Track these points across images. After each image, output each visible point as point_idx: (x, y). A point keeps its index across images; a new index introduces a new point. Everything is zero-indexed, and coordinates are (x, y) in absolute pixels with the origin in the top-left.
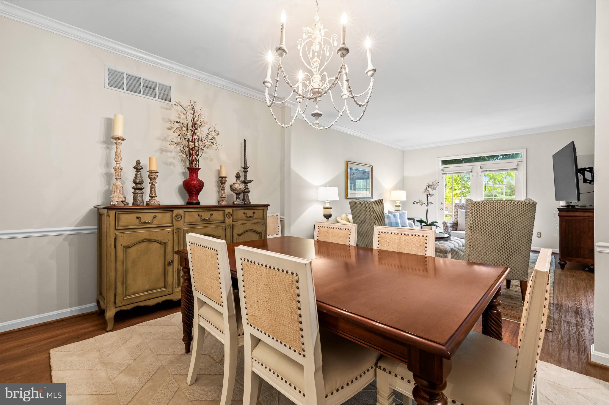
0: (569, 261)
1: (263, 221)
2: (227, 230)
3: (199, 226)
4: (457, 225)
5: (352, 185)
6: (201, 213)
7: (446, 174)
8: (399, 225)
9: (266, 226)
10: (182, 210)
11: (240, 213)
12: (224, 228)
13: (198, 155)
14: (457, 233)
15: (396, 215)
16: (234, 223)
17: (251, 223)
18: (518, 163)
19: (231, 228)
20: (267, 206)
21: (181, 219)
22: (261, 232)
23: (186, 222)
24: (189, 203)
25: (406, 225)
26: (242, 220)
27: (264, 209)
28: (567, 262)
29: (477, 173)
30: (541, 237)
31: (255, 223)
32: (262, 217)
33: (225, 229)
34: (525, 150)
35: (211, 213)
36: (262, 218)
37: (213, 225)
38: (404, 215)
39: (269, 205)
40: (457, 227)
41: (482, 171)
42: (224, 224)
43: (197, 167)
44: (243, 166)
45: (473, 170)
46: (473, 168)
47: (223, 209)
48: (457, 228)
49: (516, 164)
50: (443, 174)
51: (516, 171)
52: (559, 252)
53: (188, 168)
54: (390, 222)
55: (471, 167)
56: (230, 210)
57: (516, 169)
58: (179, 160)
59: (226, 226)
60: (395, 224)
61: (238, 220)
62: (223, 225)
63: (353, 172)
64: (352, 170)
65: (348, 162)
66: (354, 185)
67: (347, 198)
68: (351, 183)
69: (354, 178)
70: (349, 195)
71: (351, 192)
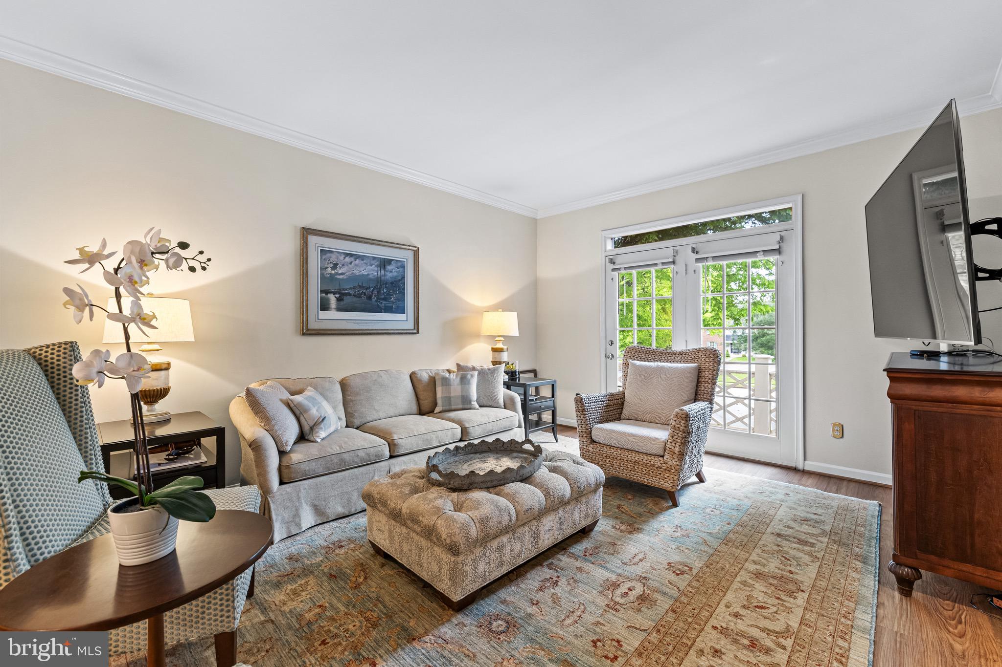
0: (930, 569)
4: (623, 404)
7: (619, 269)
8: (470, 402)
14: (607, 430)
15: (469, 376)
18: (783, 234)
25: (496, 401)
28: (923, 572)
29: (686, 265)
30: (842, 437)
34: (800, 198)
38: (493, 376)
40: (622, 408)
41: (698, 260)
45: (678, 259)
46: (677, 252)
48: (621, 413)
49: (777, 237)
50: (613, 270)
51: (778, 256)
52: (890, 483)
54: (446, 397)
55: (670, 252)
57: (779, 251)
60: (460, 401)
63: (333, 258)
64: (329, 255)
65: (306, 232)
66: (337, 296)
67: (307, 332)
68: (325, 292)
69: (341, 277)
70: (313, 325)
71: (323, 315)
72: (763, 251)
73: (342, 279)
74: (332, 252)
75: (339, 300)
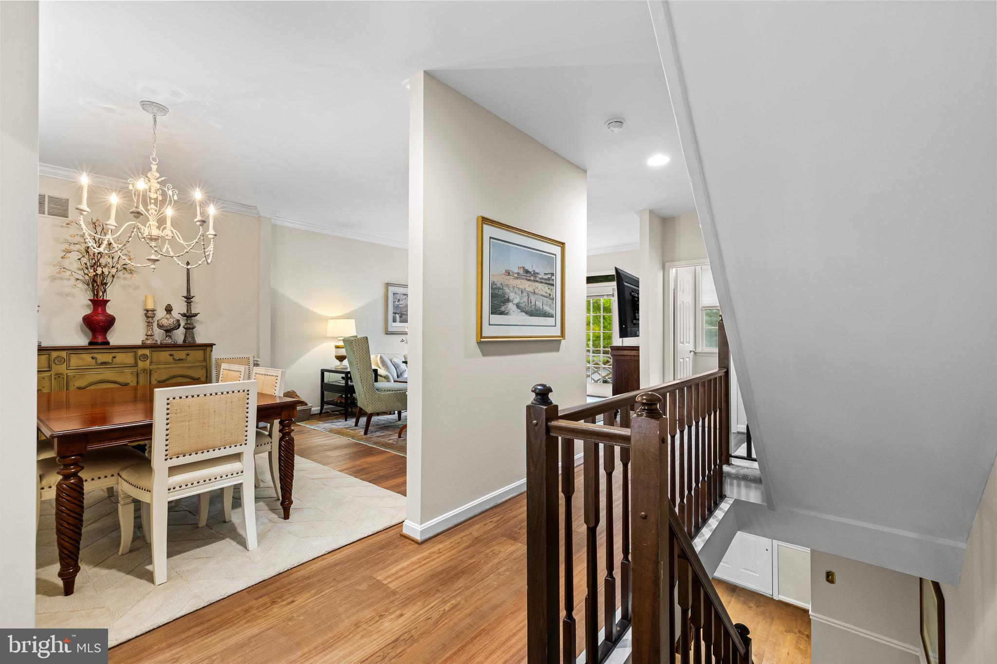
1: (205, 364)
2: (141, 376)
3: (92, 370)
5: (397, 315)
6: (95, 355)
9: (208, 370)
10: (65, 352)
11: (164, 355)
12: (135, 373)
13: (106, 284)
16: (151, 367)
17: (182, 367)
19: (147, 373)
20: (211, 345)
21: (64, 362)
22: (200, 378)
23: (71, 365)
24: (91, 343)
26: (165, 364)
27: (205, 351)
31: (189, 368)
32: (203, 359)
33: (138, 375)
35: (113, 355)
36: (202, 361)
37: (117, 369)
39: (215, 345)
42: (137, 368)
43: (105, 299)
44: (185, 294)
47: (135, 350)
53: (90, 300)
56: (147, 352)
58: (81, 289)
59: (139, 370)
61: (159, 363)
62: (135, 369)
63: (398, 297)
64: (396, 295)
65: (388, 285)
66: (400, 315)
67: (388, 333)
68: (395, 313)
69: (401, 306)
70: (390, 329)
71: (394, 324)
72: (607, 295)
73: (402, 307)
74: (397, 294)
75: (400, 317)
